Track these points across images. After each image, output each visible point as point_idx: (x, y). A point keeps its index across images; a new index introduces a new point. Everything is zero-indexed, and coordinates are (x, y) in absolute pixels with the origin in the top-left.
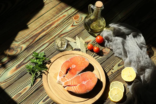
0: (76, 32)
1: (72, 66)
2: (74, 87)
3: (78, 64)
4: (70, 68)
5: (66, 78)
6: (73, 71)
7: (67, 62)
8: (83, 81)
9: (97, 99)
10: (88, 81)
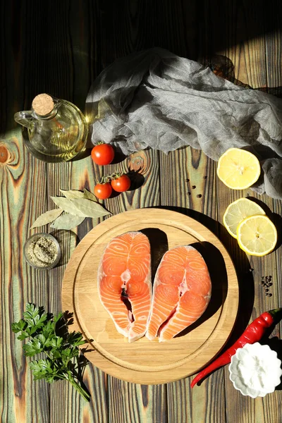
0: (38, 190)
1: (123, 280)
2: (174, 317)
3: (129, 264)
4: (123, 289)
5: (140, 318)
6: (135, 289)
7: (103, 281)
8: (177, 289)
9: (237, 287)
10: (185, 277)
